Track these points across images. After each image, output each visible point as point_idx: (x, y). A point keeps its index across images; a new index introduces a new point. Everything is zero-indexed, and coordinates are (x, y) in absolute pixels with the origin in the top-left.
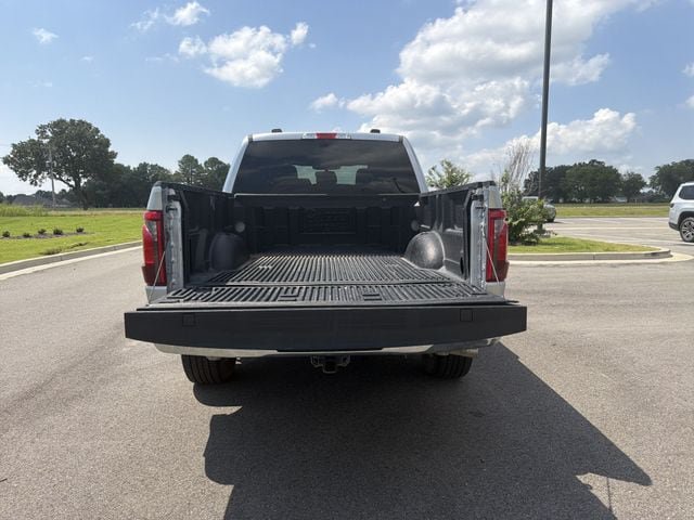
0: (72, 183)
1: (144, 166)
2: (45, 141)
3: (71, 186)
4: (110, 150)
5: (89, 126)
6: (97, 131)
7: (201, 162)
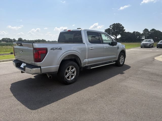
0: (115, 37)
1: (134, 32)
2: (111, 28)
3: (115, 38)
4: (124, 29)
5: (120, 24)
6: (121, 25)
7: (149, 30)
